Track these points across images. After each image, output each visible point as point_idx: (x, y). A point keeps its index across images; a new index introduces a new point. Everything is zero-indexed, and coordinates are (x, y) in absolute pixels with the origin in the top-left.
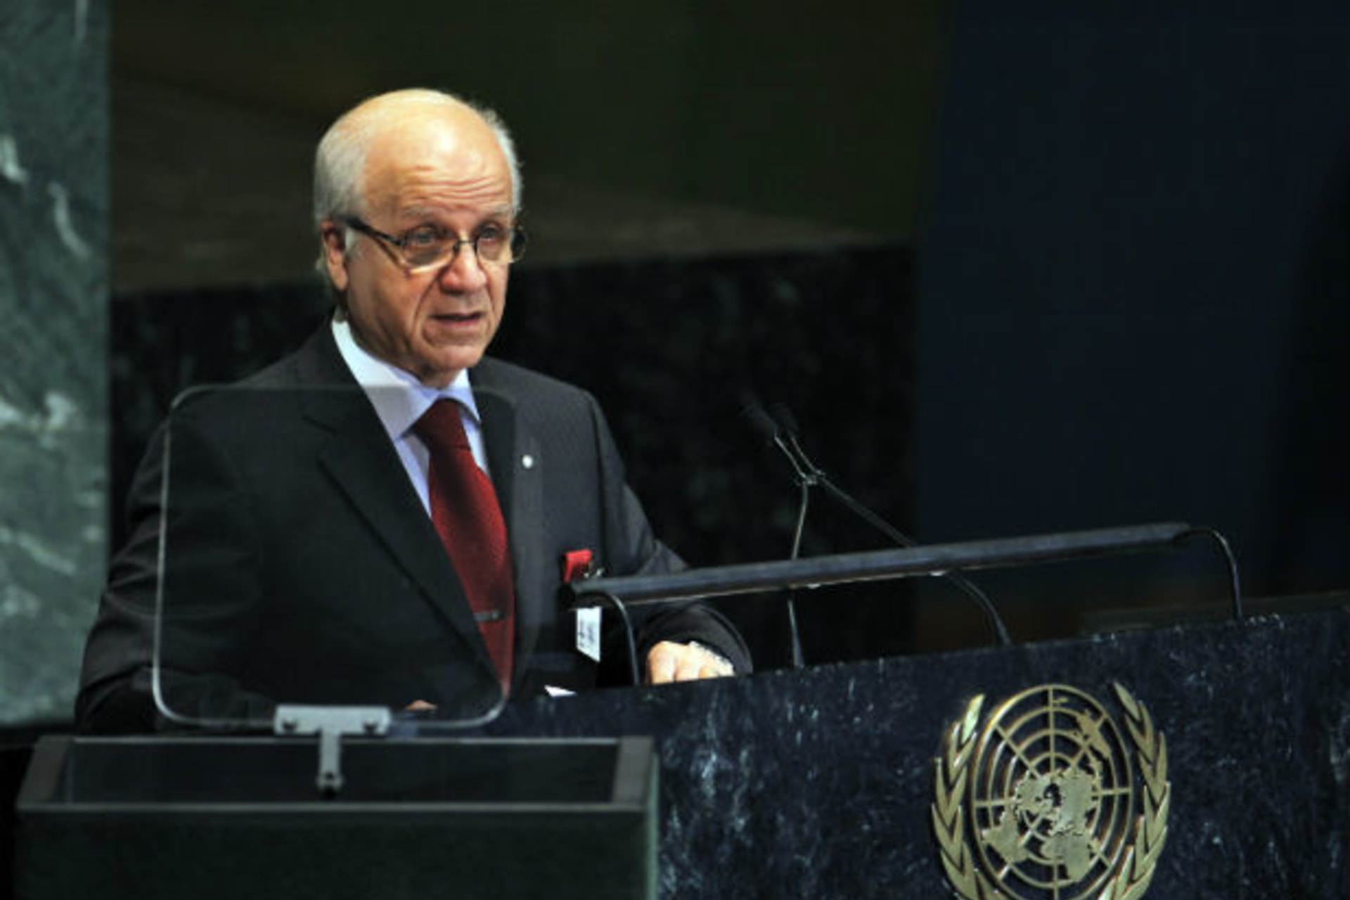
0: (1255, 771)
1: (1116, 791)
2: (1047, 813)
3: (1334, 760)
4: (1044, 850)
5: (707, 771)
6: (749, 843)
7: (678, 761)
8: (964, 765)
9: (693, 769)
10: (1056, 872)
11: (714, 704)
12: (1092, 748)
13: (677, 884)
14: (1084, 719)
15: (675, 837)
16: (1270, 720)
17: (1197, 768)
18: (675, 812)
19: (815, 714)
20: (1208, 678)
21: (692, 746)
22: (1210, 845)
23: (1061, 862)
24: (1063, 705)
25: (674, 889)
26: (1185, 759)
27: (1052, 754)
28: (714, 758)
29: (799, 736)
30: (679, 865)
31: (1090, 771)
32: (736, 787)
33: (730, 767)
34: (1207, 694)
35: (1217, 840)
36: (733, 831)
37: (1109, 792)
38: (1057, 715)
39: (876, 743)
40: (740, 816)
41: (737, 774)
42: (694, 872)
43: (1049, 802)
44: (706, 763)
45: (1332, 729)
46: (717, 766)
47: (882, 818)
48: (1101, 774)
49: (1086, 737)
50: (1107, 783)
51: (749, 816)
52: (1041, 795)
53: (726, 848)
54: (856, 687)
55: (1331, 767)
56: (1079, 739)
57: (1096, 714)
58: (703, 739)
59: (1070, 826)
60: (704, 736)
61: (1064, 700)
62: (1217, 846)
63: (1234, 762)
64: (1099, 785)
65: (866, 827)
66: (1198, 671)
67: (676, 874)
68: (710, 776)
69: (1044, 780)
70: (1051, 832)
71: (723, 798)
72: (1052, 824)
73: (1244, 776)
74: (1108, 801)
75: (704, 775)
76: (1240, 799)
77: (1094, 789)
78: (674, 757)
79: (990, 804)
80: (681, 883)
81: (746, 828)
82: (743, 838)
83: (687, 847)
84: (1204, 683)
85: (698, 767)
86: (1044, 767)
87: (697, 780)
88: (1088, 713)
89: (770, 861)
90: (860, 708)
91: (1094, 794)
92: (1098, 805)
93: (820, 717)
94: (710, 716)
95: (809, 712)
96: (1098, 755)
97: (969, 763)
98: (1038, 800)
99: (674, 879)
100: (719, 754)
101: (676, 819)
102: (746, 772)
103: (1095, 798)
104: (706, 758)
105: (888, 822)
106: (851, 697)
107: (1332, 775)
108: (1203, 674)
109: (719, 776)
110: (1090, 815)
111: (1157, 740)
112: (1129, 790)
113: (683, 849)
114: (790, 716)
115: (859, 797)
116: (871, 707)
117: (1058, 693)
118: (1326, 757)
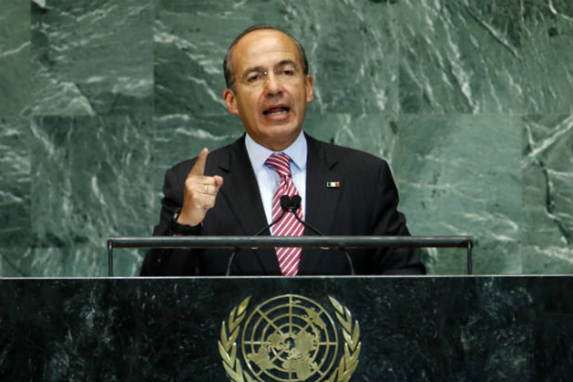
0: (416, 342)
1: (328, 343)
2: (287, 350)
3: (463, 340)
4: (283, 365)
5: (89, 316)
6: (112, 349)
7: (72, 311)
8: (238, 325)
9: (81, 315)
10: (290, 376)
11: (95, 288)
12: (314, 324)
13: (70, 363)
14: (311, 311)
15: (69, 343)
16: (424, 320)
17: (380, 338)
18: (69, 332)
19: (154, 297)
20: (388, 300)
21: (81, 305)
22: (386, 371)
23: (293, 371)
24: (297, 304)
25: (68, 365)
26: (373, 333)
27: (290, 324)
28: (94, 311)
29: (144, 306)
30: (71, 355)
31: (313, 334)
32: (105, 325)
33: (103, 315)
34: (387, 306)
35: (391, 370)
36: (103, 343)
37: (323, 344)
38: (294, 308)
39: (189, 312)
40: (107, 336)
41: (106, 318)
42: (80, 358)
43: (288, 345)
44: (88, 313)
45: (462, 327)
46: (95, 315)
47: (191, 344)
48: (319, 335)
49: (311, 319)
50: (323, 339)
51: (112, 337)
52: (283, 342)
53: (100, 350)
54: (178, 287)
55: (462, 343)
56: (307, 319)
57: (317, 309)
58: (87, 303)
59: (299, 357)
60: (88, 302)
61: (298, 302)
62: (391, 372)
63: (402, 337)
64: (318, 341)
65: (181, 347)
66: (382, 296)
67: (69, 358)
68: (91, 318)
69: (287, 336)
70: (288, 358)
71: (98, 329)
72: (289, 355)
73: (408, 343)
74: (322, 348)
75: (87, 318)
76: (405, 352)
77: (315, 341)
78: (70, 309)
79: (252, 343)
80: (72, 362)
81: (111, 342)
82: (109, 346)
83: (76, 348)
84: (385, 301)
85: (84, 314)
86: (285, 330)
87: (83, 319)
88: (313, 309)
89: (125, 357)
90: (180, 297)
91: (315, 344)
92: (317, 349)
93: (156, 298)
94: (92, 293)
95: (150, 296)
96: (318, 327)
97: (242, 324)
98: (281, 343)
99: (68, 360)
100: (97, 310)
101: (70, 335)
102: (112, 318)
103: (315, 345)
104: (89, 311)
105: (194, 346)
106: (175, 291)
107: (462, 347)
108: (386, 297)
109: (96, 319)
110: (312, 353)
111: (353, 324)
112: (336, 344)
113: (74, 348)
114: (139, 296)
115: (178, 334)
116: (187, 296)
117: (294, 299)
118: (459, 338)
